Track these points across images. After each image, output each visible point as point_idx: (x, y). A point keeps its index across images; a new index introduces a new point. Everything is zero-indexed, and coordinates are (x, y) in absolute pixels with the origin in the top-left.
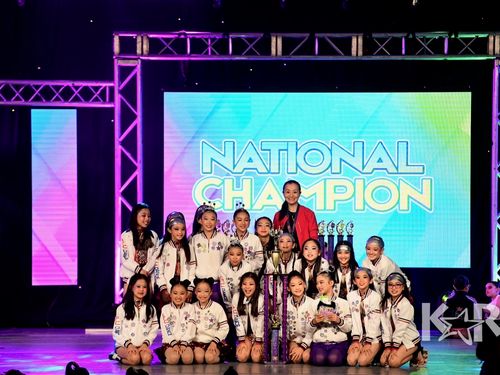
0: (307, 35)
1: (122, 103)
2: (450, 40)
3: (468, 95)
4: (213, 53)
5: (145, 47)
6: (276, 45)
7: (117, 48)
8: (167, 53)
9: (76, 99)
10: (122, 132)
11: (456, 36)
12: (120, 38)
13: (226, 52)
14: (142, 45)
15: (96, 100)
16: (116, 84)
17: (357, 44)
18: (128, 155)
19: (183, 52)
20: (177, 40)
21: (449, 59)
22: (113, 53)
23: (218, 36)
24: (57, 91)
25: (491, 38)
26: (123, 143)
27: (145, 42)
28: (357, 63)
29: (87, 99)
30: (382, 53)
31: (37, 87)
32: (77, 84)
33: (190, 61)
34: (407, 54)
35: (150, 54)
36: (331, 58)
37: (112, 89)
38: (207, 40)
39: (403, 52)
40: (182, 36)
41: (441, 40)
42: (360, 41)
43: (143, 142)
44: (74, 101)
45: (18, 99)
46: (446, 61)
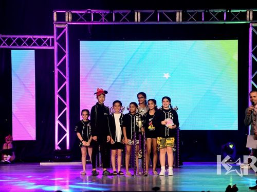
0: (153, 11)
1: (58, 47)
2: (227, 13)
3: (236, 41)
4: (105, 21)
5: (70, 17)
6: (138, 16)
7: (55, 19)
8: (81, 21)
9: (35, 45)
10: (58, 61)
11: (230, 11)
12: (57, 13)
13: (112, 20)
14: (68, 17)
15: (45, 45)
16: (55, 37)
17: (179, 16)
18: (61, 73)
19: (89, 20)
20: (86, 14)
21: (226, 23)
22: (53, 21)
23: (108, 12)
24: (25, 40)
25: (248, 12)
26: (59, 67)
27: (70, 15)
28: (179, 25)
29: (40, 45)
30: (192, 20)
31: (14, 38)
32: (34, 37)
33: (93, 25)
34: (205, 20)
35: (72, 21)
36: (166, 23)
37: (53, 39)
38: (102, 14)
39: (203, 19)
40: (89, 12)
41: (223, 13)
42: (181, 14)
43: (69, 66)
44: (33, 46)
45: (4, 45)
46: (225, 24)
